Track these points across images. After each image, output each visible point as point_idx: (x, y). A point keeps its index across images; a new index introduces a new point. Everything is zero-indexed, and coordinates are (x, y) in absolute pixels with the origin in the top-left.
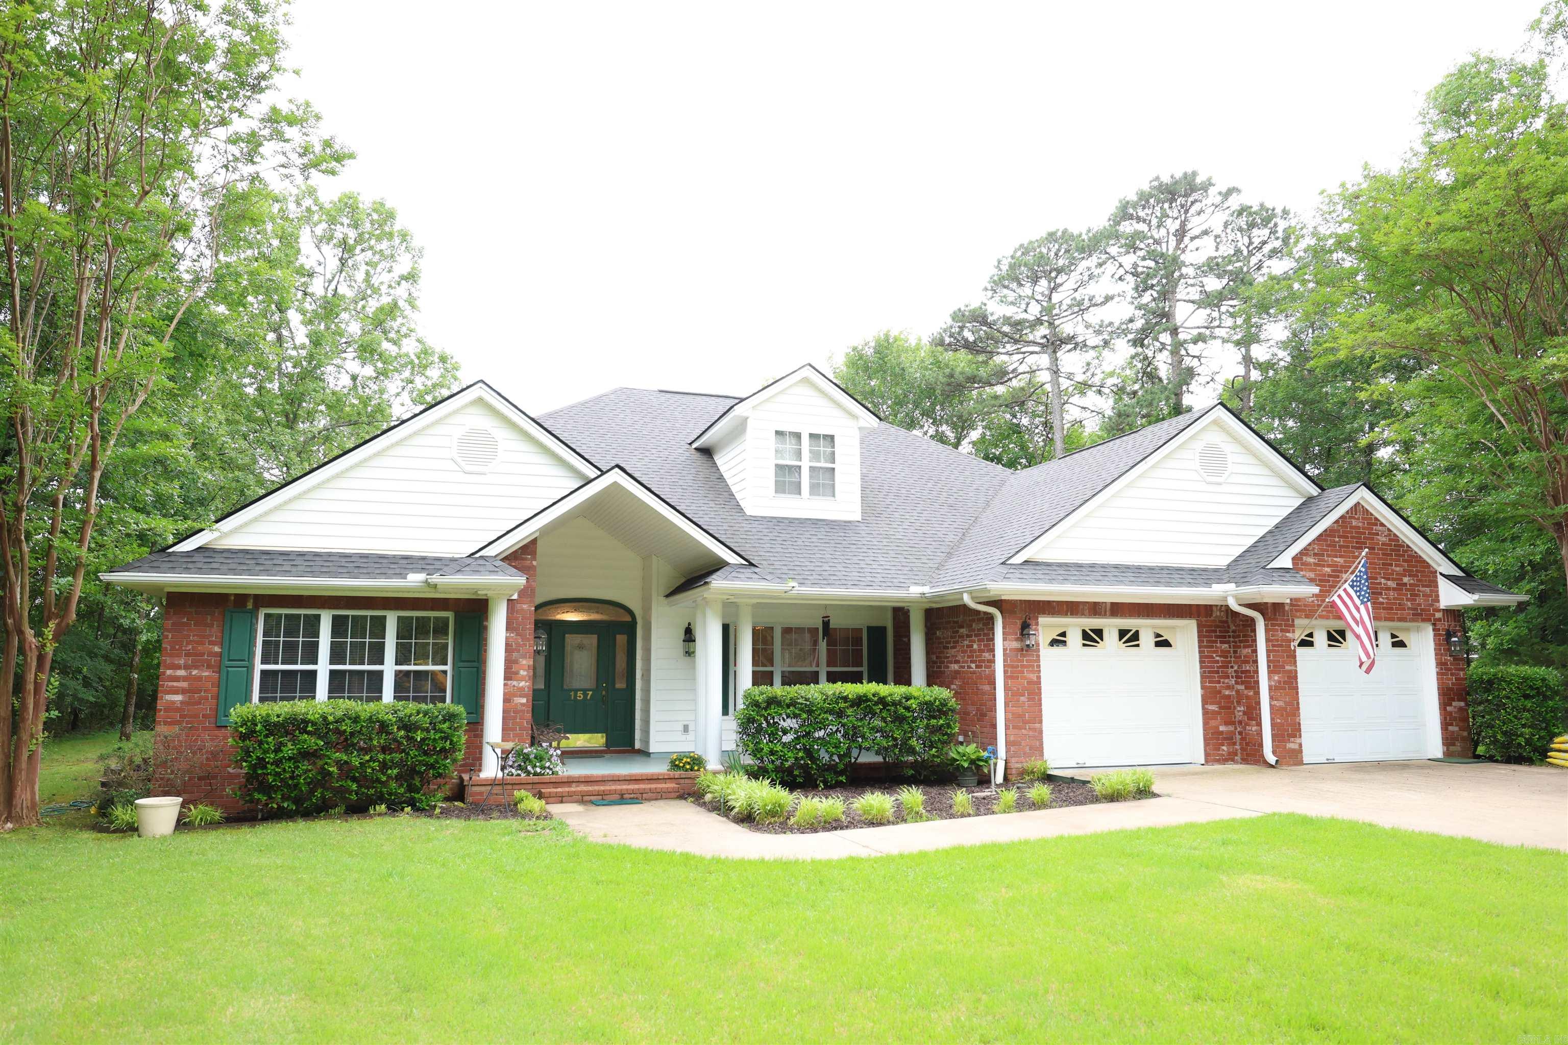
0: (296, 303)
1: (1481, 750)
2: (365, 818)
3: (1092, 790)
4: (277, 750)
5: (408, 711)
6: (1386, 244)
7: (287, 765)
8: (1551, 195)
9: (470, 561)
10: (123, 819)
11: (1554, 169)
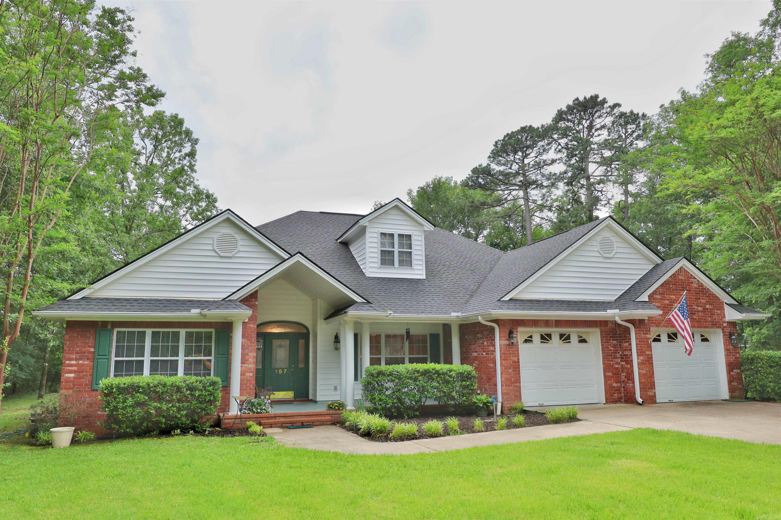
0: (131, 169)
1: (749, 395)
2: (169, 437)
3: (546, 418)
4: (124, 402)
5: (191, 381)
6: (691, 135)
7: (129, 410)
8: (774, 109)
9: (223, 302)
10: (43, 439)
11: (775, 96)
